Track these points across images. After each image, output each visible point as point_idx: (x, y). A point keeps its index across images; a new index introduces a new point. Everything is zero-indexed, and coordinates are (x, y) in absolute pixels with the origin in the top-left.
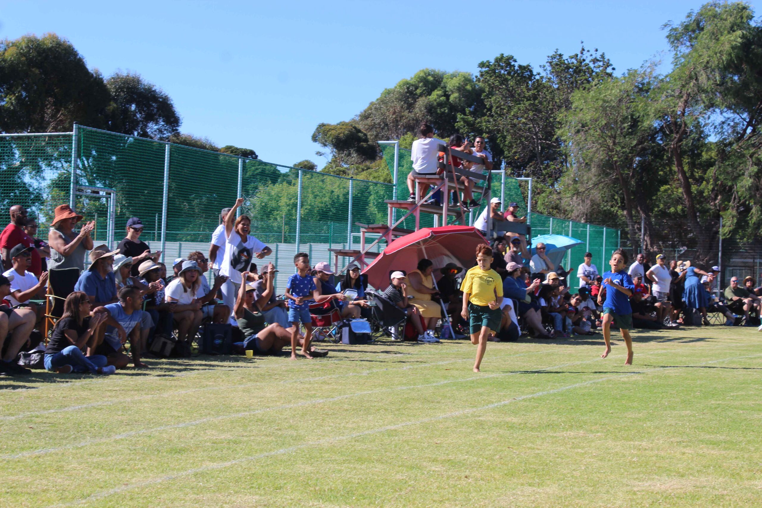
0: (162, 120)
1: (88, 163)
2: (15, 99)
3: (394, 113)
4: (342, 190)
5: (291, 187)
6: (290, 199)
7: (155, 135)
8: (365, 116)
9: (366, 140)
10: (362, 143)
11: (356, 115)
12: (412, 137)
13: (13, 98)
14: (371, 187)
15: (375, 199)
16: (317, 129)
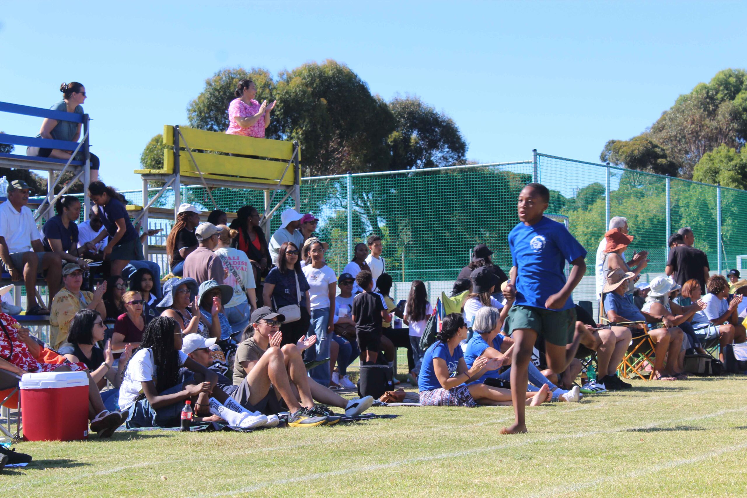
0: (446, 146)
1: (368, 198)
2: (302, 134)
3: (693, 122)
4: (645, 214)
5: (587, 213)
6: (588, 228)
7: (440, 163)
8: (659, 128)
9: (664, 156)
10: (659, 160)
11: (647, 128)
12: (727, 148)
13: (300, 133)
14: (682, 210)
15: (687, 222)
16: (606, 147)
